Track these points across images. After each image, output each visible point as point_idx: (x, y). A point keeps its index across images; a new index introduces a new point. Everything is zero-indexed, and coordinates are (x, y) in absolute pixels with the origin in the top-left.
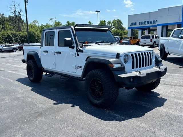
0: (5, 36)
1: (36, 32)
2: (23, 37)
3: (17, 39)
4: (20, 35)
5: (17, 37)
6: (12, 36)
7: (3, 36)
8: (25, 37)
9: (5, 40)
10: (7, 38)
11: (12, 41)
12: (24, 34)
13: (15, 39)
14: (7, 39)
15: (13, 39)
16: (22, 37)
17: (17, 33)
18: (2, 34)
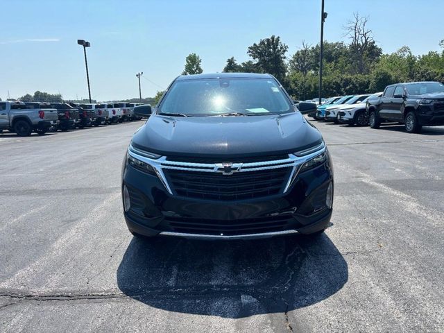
3: (351, 88)
12: (365, 79)
15: (342, 90)
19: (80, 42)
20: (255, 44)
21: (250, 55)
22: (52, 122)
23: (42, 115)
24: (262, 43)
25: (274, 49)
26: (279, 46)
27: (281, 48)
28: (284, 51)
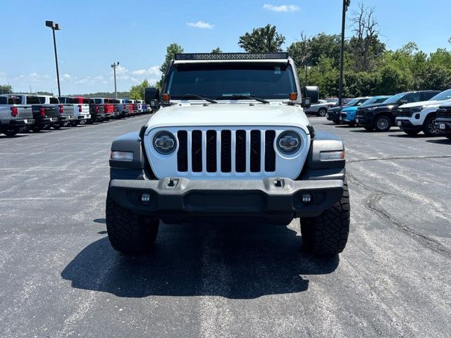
0: (332, 81)
1: (399, 72)
2: (368, 84)
3: (355, 87)
4: (362, 80)
5: (356, 84)
6: (345, 82)
7: (327, 82)
8: (373, 84)
9: (329, 91)
10: (335, 86)
11: (345, 92)
12: (372, 77)
13: (350, 89)
14: (335, 88)
15: (346, 88)
16: (365, 83)
17: (357, 75)
18: (327, 78)
19: (49, 24)
20: (247, 34)
21: (242, 46)
22: (26, 121)
23: (14, 112)
24: (256, 33)
25: (269, 40)
26: (275, 38)
27: (277, 39)
28: (281, 43)
